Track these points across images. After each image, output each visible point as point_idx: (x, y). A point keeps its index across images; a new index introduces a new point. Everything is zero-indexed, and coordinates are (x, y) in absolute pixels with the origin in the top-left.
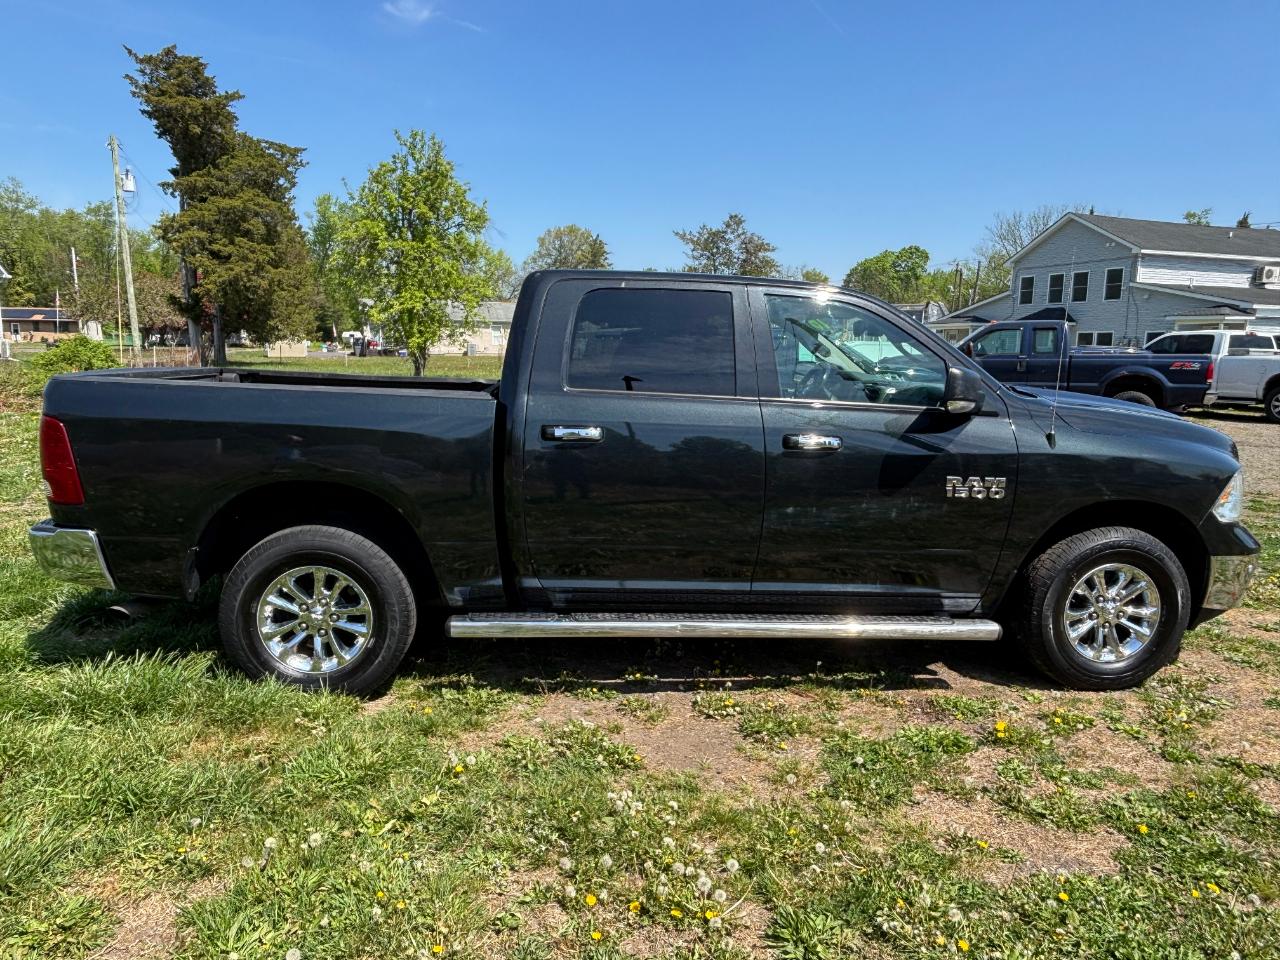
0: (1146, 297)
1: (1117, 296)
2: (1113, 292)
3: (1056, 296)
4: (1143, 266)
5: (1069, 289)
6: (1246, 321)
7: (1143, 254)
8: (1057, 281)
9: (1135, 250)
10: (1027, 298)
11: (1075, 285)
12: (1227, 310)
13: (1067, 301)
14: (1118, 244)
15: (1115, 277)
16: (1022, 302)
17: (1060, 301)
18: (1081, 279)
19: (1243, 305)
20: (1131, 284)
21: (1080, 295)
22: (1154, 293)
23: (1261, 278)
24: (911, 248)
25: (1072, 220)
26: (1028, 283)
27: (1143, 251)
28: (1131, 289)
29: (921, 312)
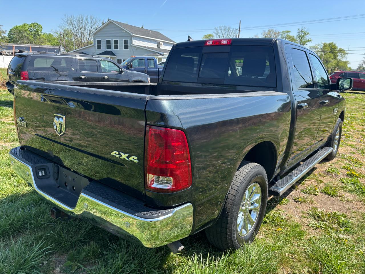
0: (136, 49)
1: (128, 48)
2: (126, 47)
3: (109, 47)
4: (134, 39)
5: (112, 44)
6: (162, 57)
7: (134, 36)
8: (108, 42)
9: (131, 34)
10: (99, 47)
11: (114, 44)
12: (158, 55)
13: (112, 49)
14: (126, 31)
15: (126, 42)
16: (98, 48)
17: (110, 49)
18: (116, 42)
19: (161, 53)
20: (131, 45)
21: (116, 47)
22: (138, 48)
23: (159, 45)
24: (35, 23)
25: (111, 22)
26: (99, 42)
27: (134, 35)
28: (131, 46)
29: (58, 49)
